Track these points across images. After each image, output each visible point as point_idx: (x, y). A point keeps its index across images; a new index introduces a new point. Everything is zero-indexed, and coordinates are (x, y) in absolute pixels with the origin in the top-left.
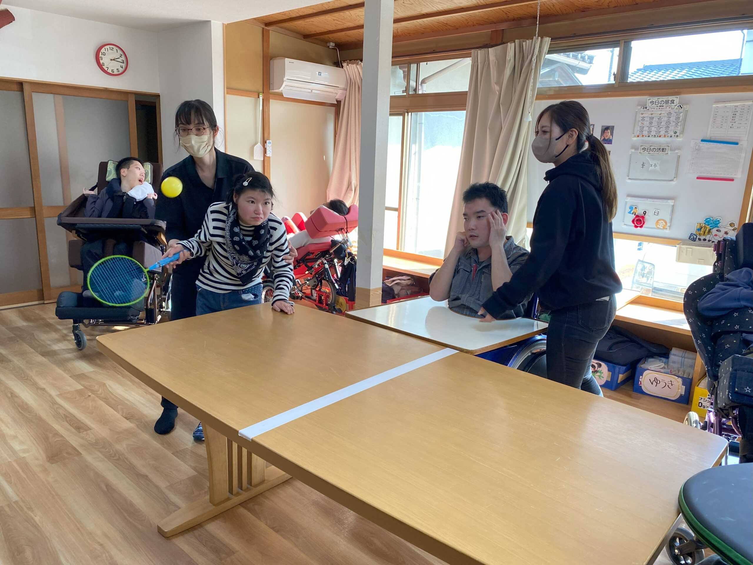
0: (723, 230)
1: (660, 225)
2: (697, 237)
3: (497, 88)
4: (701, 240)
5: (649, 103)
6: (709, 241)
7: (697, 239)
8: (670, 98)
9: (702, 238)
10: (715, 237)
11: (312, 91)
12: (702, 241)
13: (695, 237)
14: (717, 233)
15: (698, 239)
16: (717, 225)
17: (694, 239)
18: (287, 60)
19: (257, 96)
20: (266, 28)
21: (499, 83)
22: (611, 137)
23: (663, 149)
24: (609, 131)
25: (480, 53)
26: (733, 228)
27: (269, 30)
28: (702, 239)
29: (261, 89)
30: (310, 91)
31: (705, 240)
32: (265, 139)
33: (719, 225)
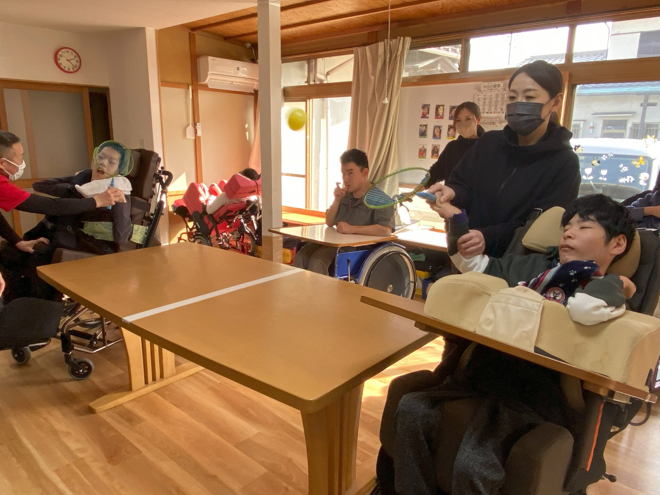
3: (372, 78)
5: (483, 87)
8: (497, 83)
11: (232, 83)
18: (210, 58)
19: (187, 88)
20: (192, 32)
21: (374, 74)
23: (494, 123)
24: (455, 110)
25: (359, 50)
27: (194, 34)
29: (190, 82)
30: (231, 83)
32: (196, 122)
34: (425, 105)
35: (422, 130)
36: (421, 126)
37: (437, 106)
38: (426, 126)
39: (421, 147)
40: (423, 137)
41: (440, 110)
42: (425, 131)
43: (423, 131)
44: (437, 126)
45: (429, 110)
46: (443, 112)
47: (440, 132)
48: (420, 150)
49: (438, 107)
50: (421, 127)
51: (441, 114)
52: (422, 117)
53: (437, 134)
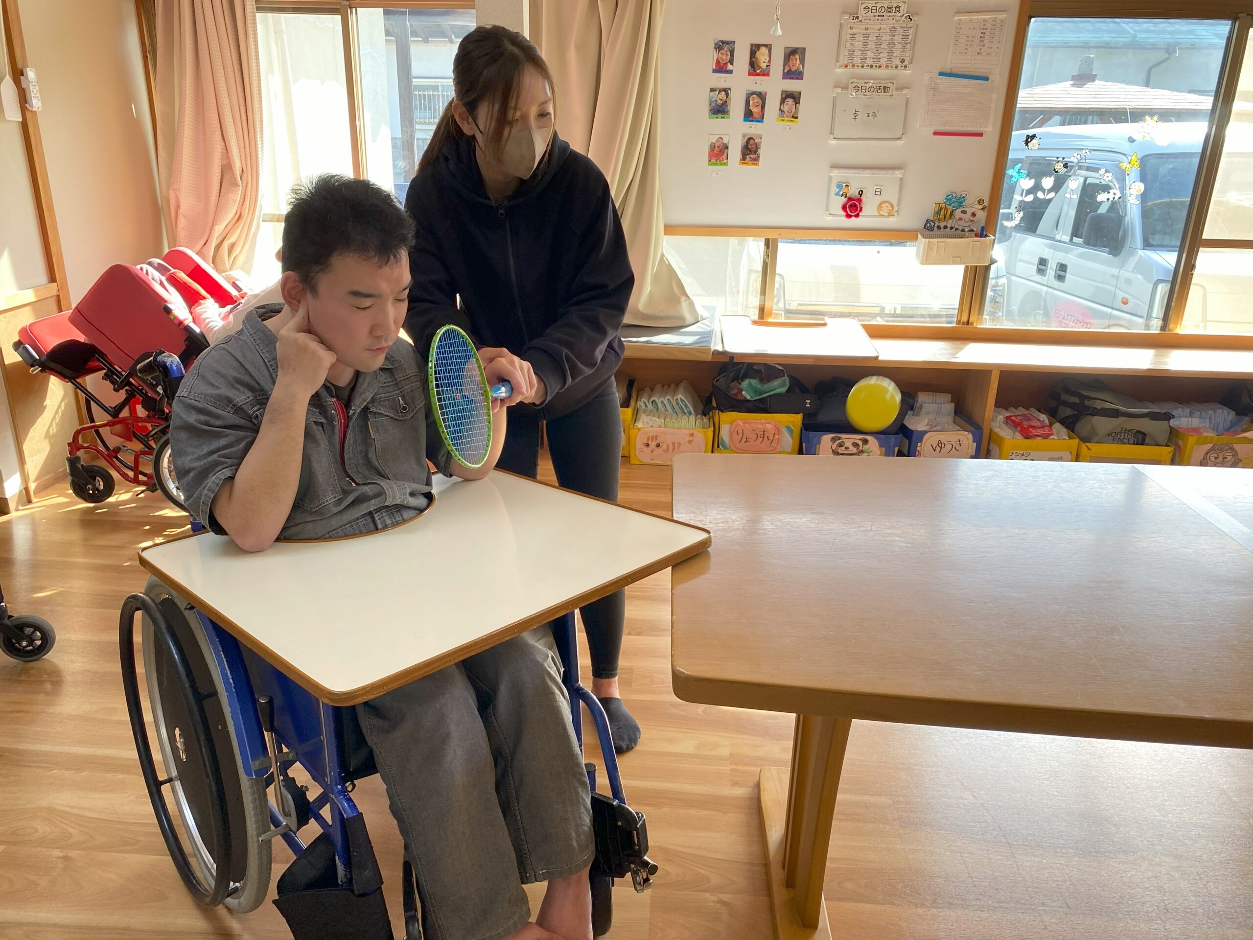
0: (970, 211)
1: (883, 211)
2: (935, 224)
4: (940, 228)
5: (862, 9)
6: (951, 228)
7: (936, 228)
9: (942, 225)
10: (960, 222)
12: (942, 229)
13: (933, 224)
14: (962, 215)
15: (937, 226)
16: (962, 203)
17: (931, 228)
22: (801, 66)
23: (885, 87)
24: (797, 56)
26: (981, 207)
28: (942, 227)
31: (945, 227)
33: (964, 204)
34: (722, 42)
35: (716, 101)
36: (712, 90)
37: (752, 45)
38: (726, 91)
39: (714, 139)
40: (720, 116)
41: (762, 56)
42: (725, 103)
43: (719, 102)
44: (754, 93)
45: (732, 55)
46: (769, 61)
47: (763, 107)
48: (712, 147)
49: (754, 49)
50: (712, 93)
51: (764, 66)
52: (714, 71)
53: (755, 110)
